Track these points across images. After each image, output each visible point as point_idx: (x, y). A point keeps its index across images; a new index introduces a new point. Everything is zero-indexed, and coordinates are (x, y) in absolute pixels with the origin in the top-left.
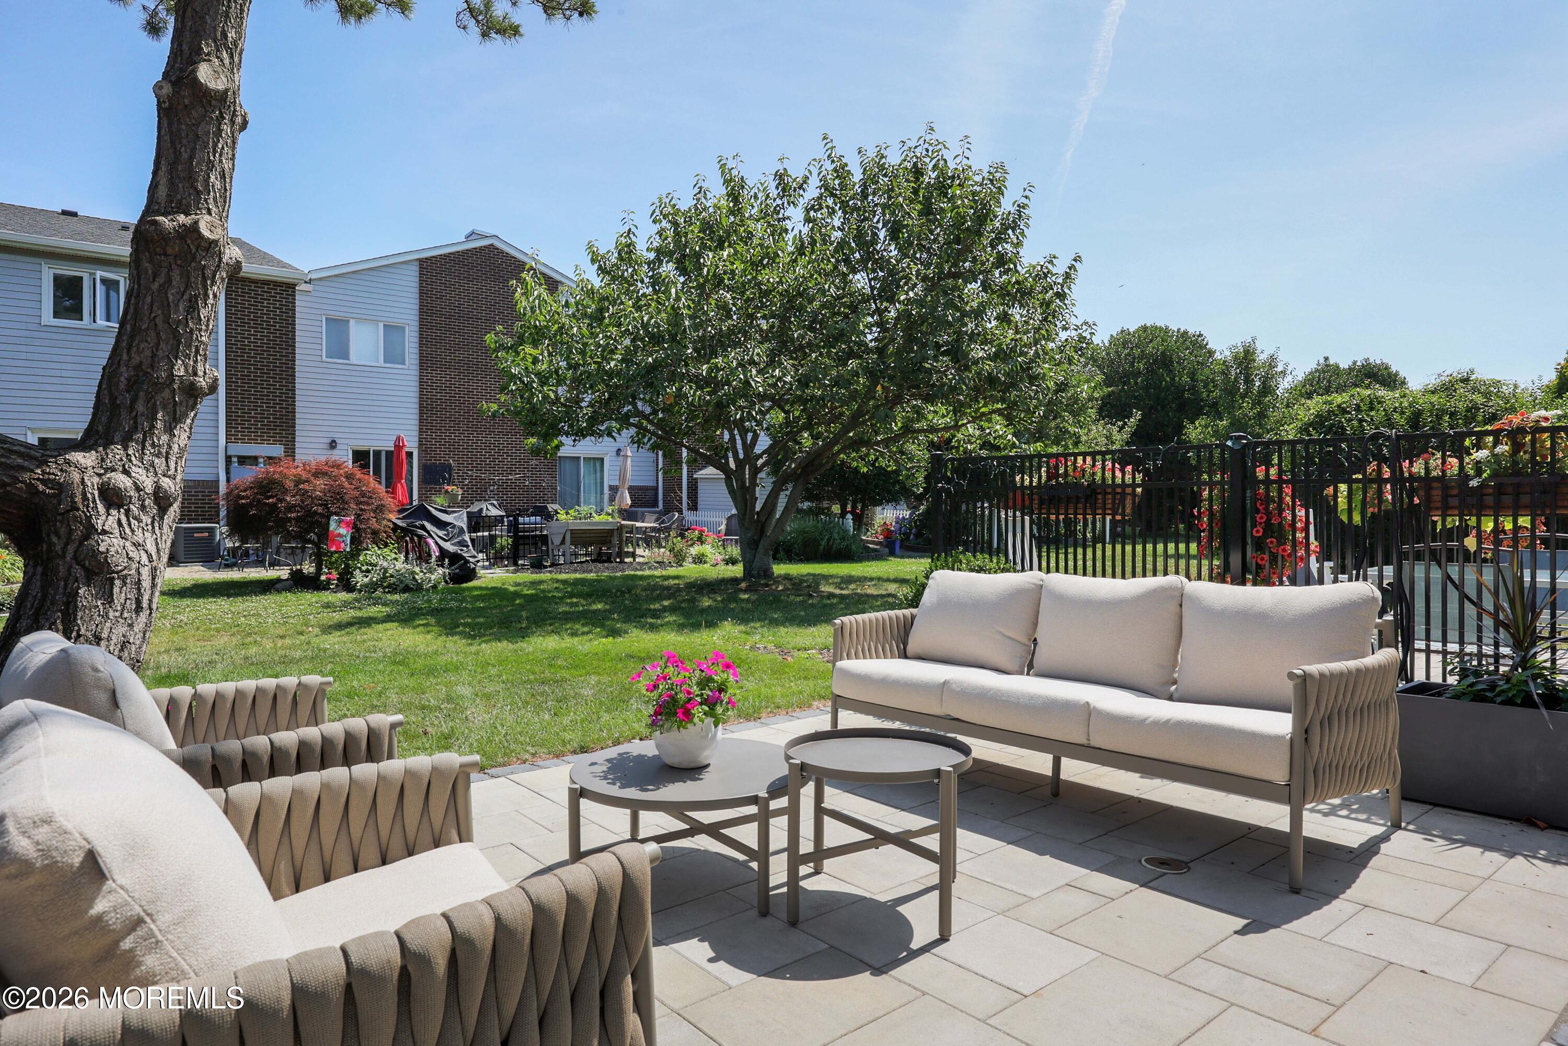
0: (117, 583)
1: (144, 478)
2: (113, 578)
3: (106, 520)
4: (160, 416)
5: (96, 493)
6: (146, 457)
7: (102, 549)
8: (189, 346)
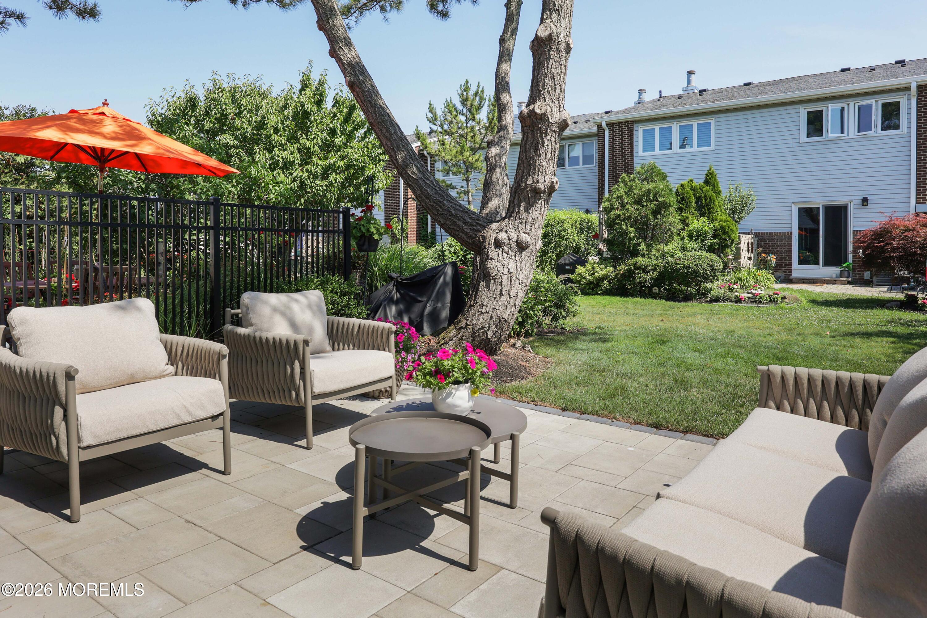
0: (492, 281)
1: (513, 234)
2: (490, 279)
3: (493, 253)
4: (522, 204)
5: (493, 241)
6: (516, 224)
7: (488, 266)
8: (534, 169)
